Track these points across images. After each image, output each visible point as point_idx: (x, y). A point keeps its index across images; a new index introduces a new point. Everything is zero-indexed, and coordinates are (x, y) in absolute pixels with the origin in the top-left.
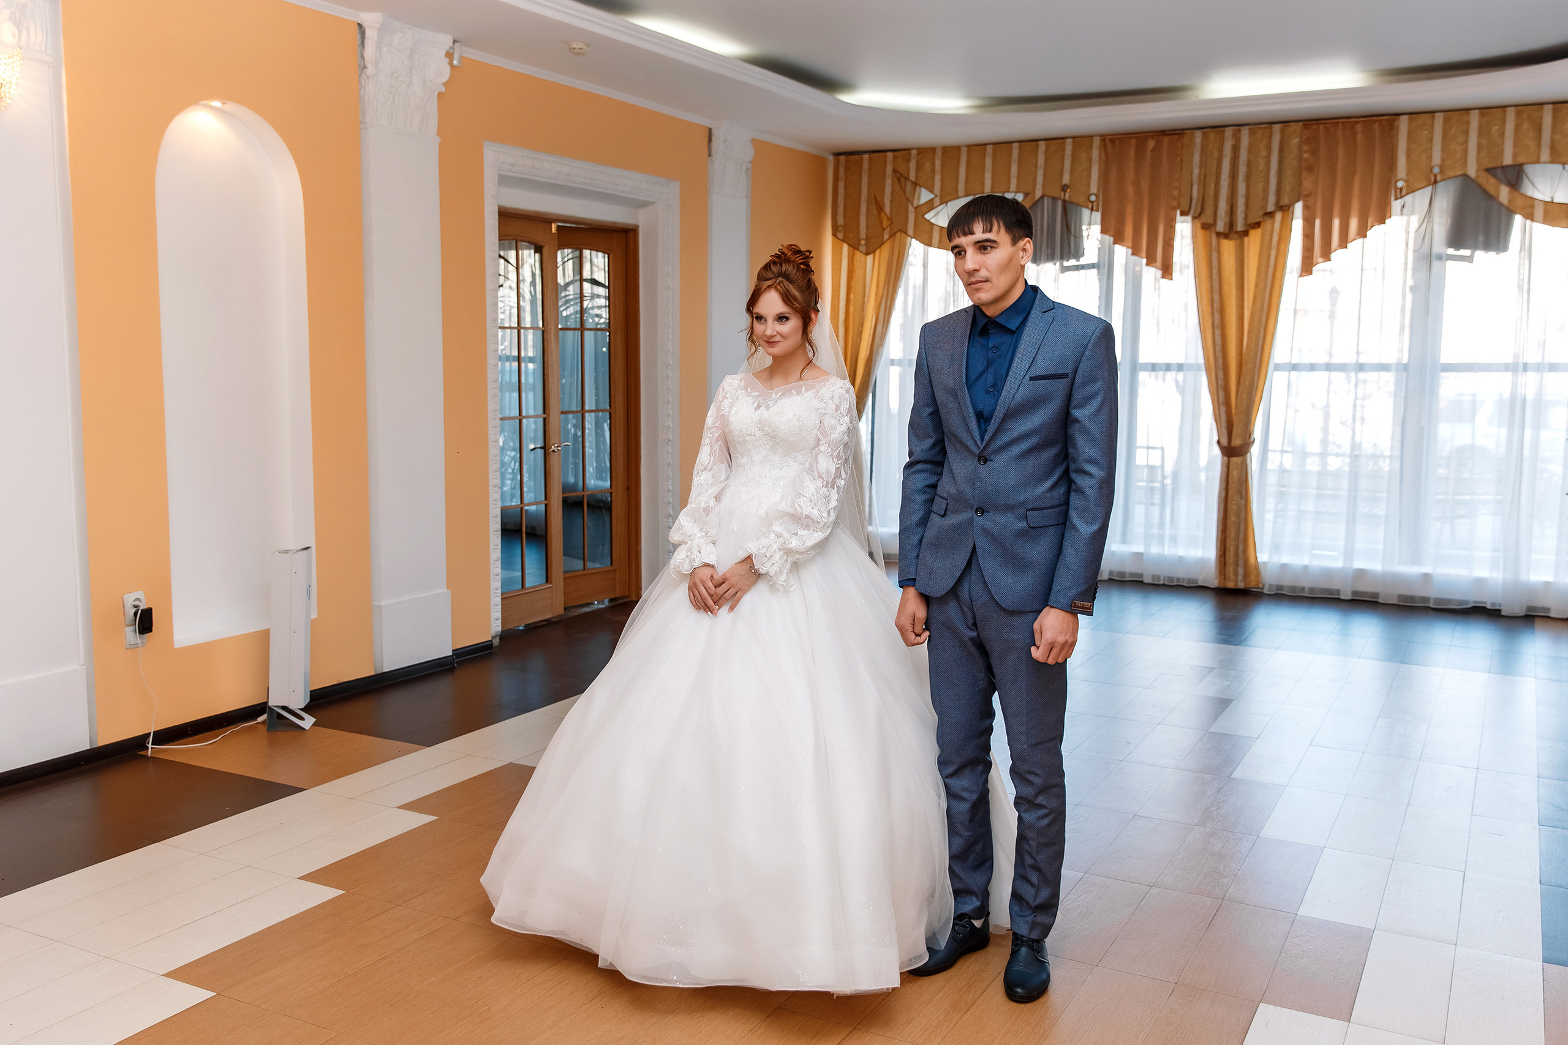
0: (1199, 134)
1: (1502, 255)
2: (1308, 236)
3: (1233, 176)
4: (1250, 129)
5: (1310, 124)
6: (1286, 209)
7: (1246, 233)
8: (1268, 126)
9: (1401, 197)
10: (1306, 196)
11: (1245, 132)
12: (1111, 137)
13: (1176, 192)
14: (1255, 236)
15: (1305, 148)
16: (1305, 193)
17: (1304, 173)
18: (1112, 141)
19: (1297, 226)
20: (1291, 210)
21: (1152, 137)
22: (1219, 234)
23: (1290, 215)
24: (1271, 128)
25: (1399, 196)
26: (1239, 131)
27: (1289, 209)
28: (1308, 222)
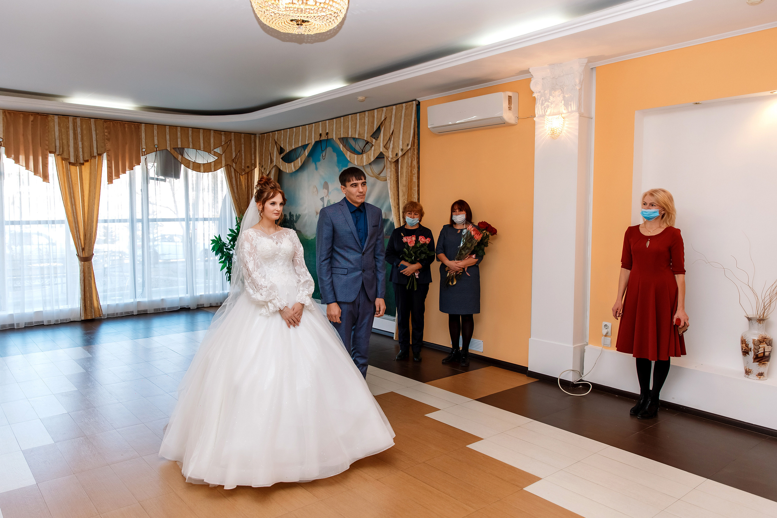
0: (56, 117)
1: (178, 179)
2: (109, 167)
3: (75, 138)
4: (80, 119)
5: (107, 121)
6: (100, 155)
7: (83, 164)
8: (90, 119)
9: (145, 155)
10: (107, 151)
11: (78, 120)
12: (9, 111)
13: (47, 143)
14: (87, 164)
15: (106, 131)
16: (108, 149)
17: (106, 141)
18: (9, 113)
19: (105, 163)
20: (102, 156)
21: (32, 115)
22: (70, 163)
23: (102, 158)
24: (90, 120)
25: (144, 155)
26: (76, 119)
27: (101, 155)
28: (109, 161)
